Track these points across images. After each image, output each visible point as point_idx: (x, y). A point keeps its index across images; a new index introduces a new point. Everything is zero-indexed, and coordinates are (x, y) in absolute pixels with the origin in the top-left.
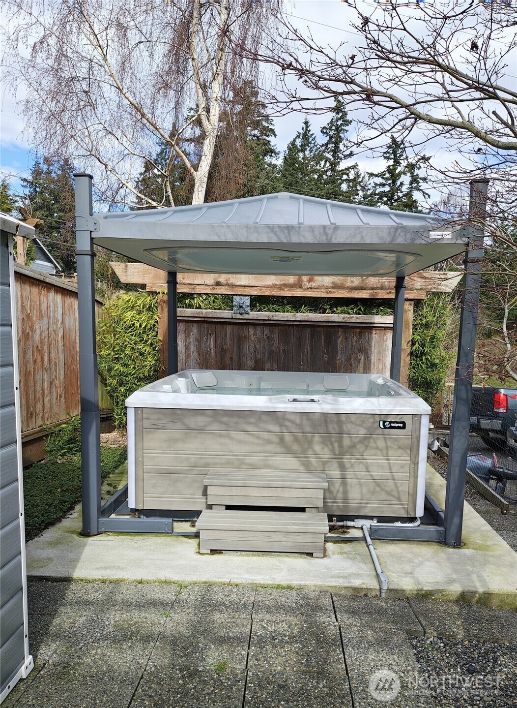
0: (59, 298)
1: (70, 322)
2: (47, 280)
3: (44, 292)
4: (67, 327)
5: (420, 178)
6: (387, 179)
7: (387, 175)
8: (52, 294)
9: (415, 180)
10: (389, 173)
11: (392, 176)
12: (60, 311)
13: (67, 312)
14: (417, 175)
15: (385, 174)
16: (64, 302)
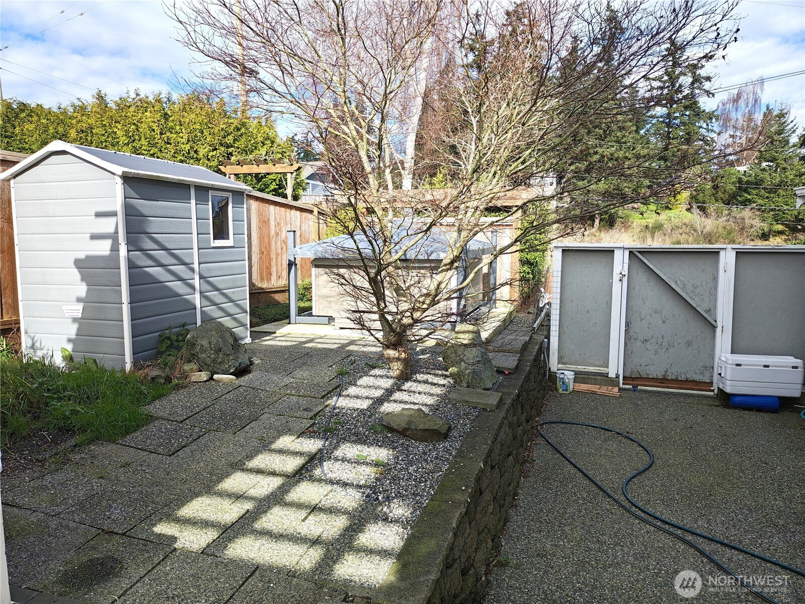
0: (298, 213)
1: (305, 227)
2: (290, 204)
3: (288, 210)
4: (303, 230)
5: (702, 78)
6: (664, 82)
7: (666, 78)
8: (293, 212)
9: (697, 80)
10: (668, 75)
11: (670, 79)
12: (299, 220)
13: (304, 221)
14: (699, 75)
15: (663, 77)
16: (301, 216)
